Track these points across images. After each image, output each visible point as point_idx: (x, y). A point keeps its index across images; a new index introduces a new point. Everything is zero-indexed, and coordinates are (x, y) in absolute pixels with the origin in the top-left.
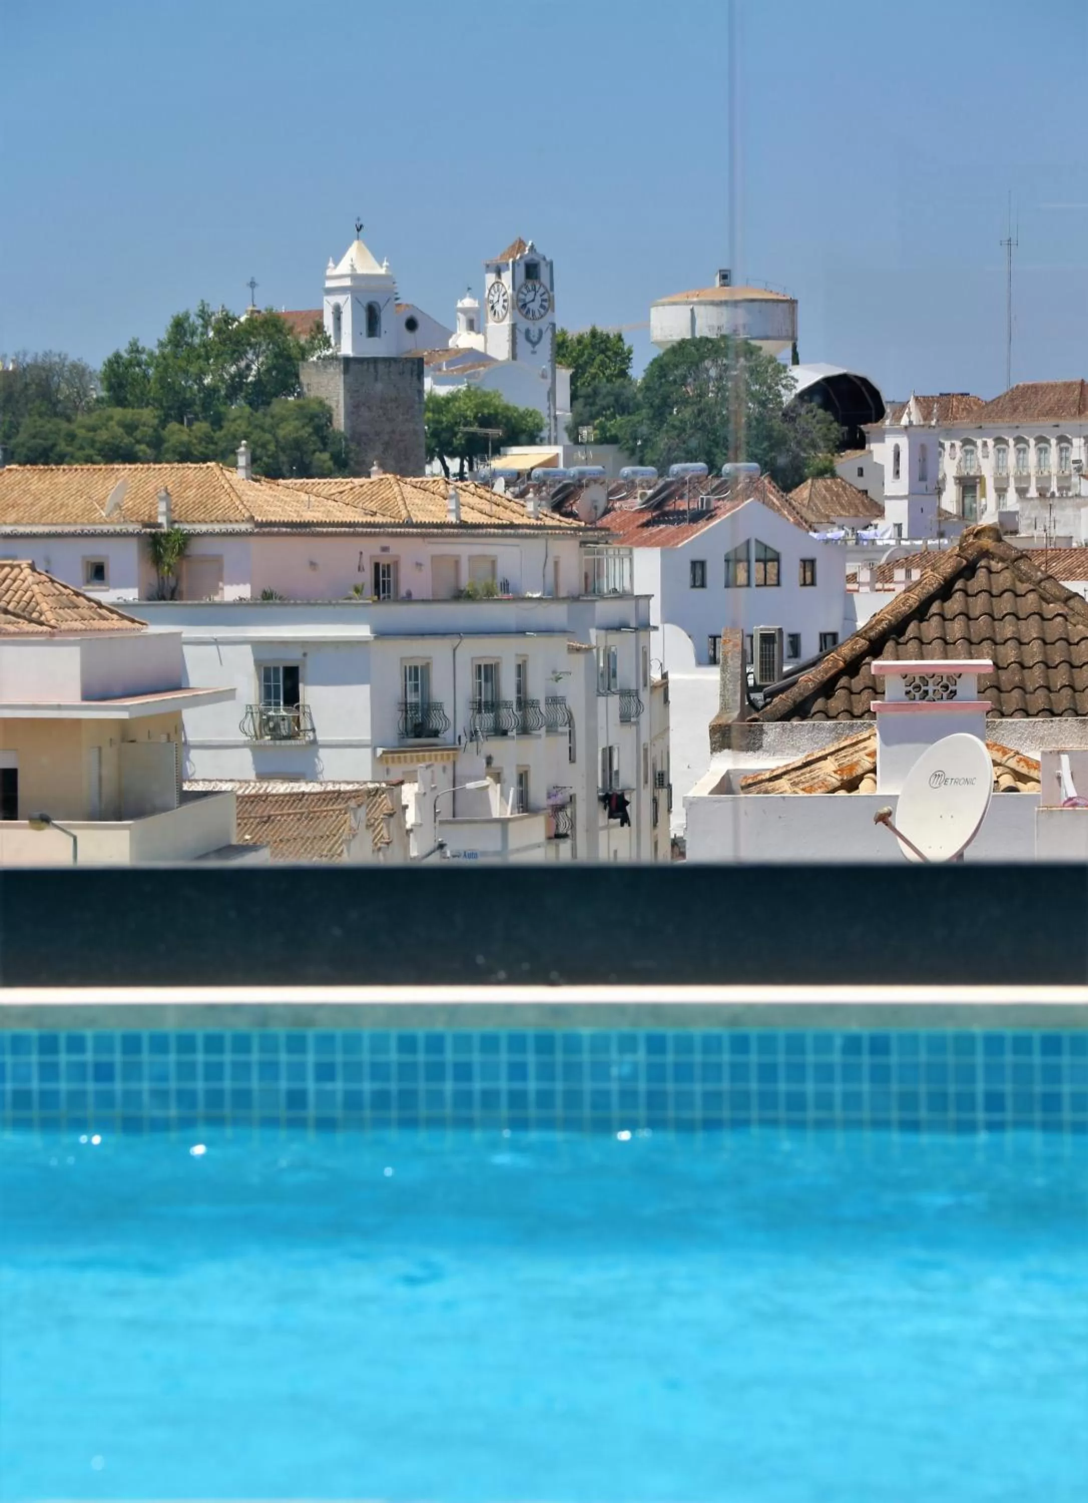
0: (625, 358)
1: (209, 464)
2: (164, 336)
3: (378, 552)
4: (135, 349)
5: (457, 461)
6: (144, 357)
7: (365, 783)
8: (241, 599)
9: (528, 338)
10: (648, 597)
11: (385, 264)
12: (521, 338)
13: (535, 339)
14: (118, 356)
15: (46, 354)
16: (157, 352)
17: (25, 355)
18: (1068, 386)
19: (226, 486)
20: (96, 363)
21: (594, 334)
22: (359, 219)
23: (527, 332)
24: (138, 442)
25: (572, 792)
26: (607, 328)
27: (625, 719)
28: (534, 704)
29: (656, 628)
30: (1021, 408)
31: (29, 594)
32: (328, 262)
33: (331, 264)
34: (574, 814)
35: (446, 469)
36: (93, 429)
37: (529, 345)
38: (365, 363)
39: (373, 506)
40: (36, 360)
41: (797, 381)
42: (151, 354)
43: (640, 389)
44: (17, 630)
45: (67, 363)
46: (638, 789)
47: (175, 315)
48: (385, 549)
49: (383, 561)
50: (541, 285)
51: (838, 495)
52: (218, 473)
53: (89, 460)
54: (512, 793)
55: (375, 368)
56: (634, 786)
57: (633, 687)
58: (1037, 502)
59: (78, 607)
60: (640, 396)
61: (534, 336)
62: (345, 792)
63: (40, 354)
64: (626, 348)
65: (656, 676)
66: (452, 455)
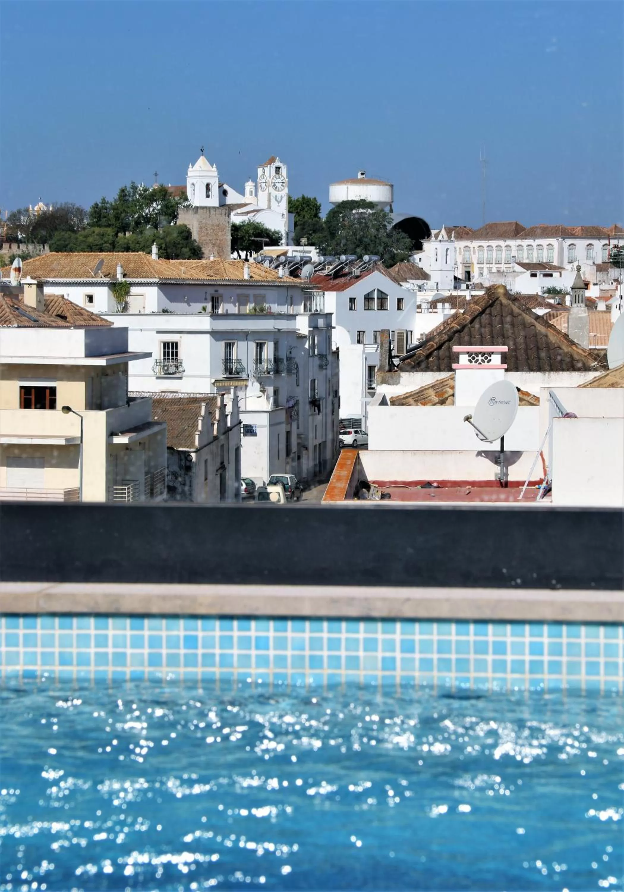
0: (317, 208)
1: (139, 253)
2: (117, 197)
3: (213, 292)
4: (104, 201)
5: (245, 252)
6: (108, 205)
7: (208, 394)
8: (153, 312)
9: (276, 200)
10: (331, 314)
11: (214, 166)
12: (273, 200)
13: (279, 200)
14: (97, 204)
15: (66, 204)
16: (114, 204)
17: (56, 204)
18: (510, 224)
19: (147, 262)
20: (88, 208)
21: (303, 198)
22: (203, 147)
23: (276, 196)
24: (105, 242)
25: (297, 399)
26: (310, 195)
27: (321, 367)
28: (282, 360)
29: (334, 328)
30: (490, 233)
31: (62, 309)
32: (189, 165)
33: (190, 166)
34: (298, 408)
35: (240, 256)
36: (86, 237)
37: (276, 202)
38: (205, 209)
39: (211, 272)
40: (61, 206)
41: (393, 220)
42: (111, 205)
43: (325, 222)
44: (56, 325)
45: (75, 207)
46: (326, 398)
47: (121, 188)
48: (216, 291)
49: (216, 296)
50: (282, 176)
51: (410, 270)
52: (143, 256)
53: (83, 250)
54: (272, 399)
55: (210, 211)
56: (324, 396)
57: (324, 353)
58: (496, 274)
59: (82, 315)
60: (324, 225)
61: (279, 198)
62: (199, 398)
63: (63, 203)
64: (318, 204)
65: (334, 348)
66: (242, 250)
